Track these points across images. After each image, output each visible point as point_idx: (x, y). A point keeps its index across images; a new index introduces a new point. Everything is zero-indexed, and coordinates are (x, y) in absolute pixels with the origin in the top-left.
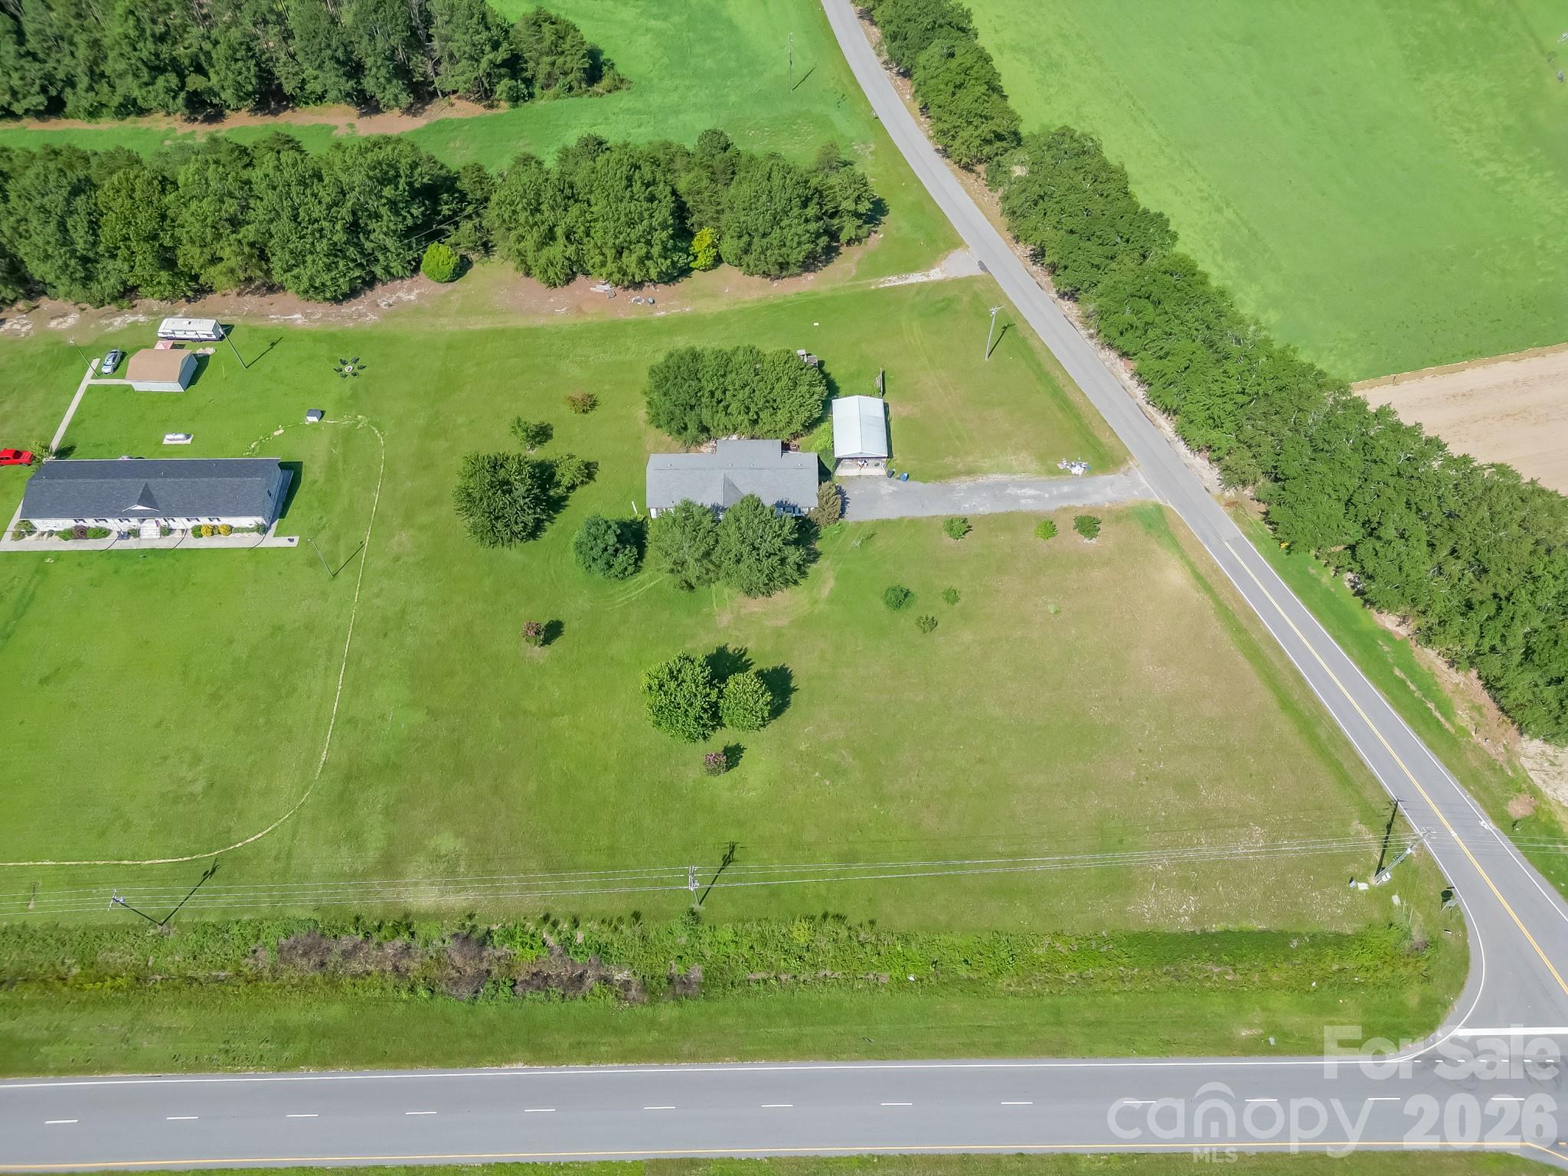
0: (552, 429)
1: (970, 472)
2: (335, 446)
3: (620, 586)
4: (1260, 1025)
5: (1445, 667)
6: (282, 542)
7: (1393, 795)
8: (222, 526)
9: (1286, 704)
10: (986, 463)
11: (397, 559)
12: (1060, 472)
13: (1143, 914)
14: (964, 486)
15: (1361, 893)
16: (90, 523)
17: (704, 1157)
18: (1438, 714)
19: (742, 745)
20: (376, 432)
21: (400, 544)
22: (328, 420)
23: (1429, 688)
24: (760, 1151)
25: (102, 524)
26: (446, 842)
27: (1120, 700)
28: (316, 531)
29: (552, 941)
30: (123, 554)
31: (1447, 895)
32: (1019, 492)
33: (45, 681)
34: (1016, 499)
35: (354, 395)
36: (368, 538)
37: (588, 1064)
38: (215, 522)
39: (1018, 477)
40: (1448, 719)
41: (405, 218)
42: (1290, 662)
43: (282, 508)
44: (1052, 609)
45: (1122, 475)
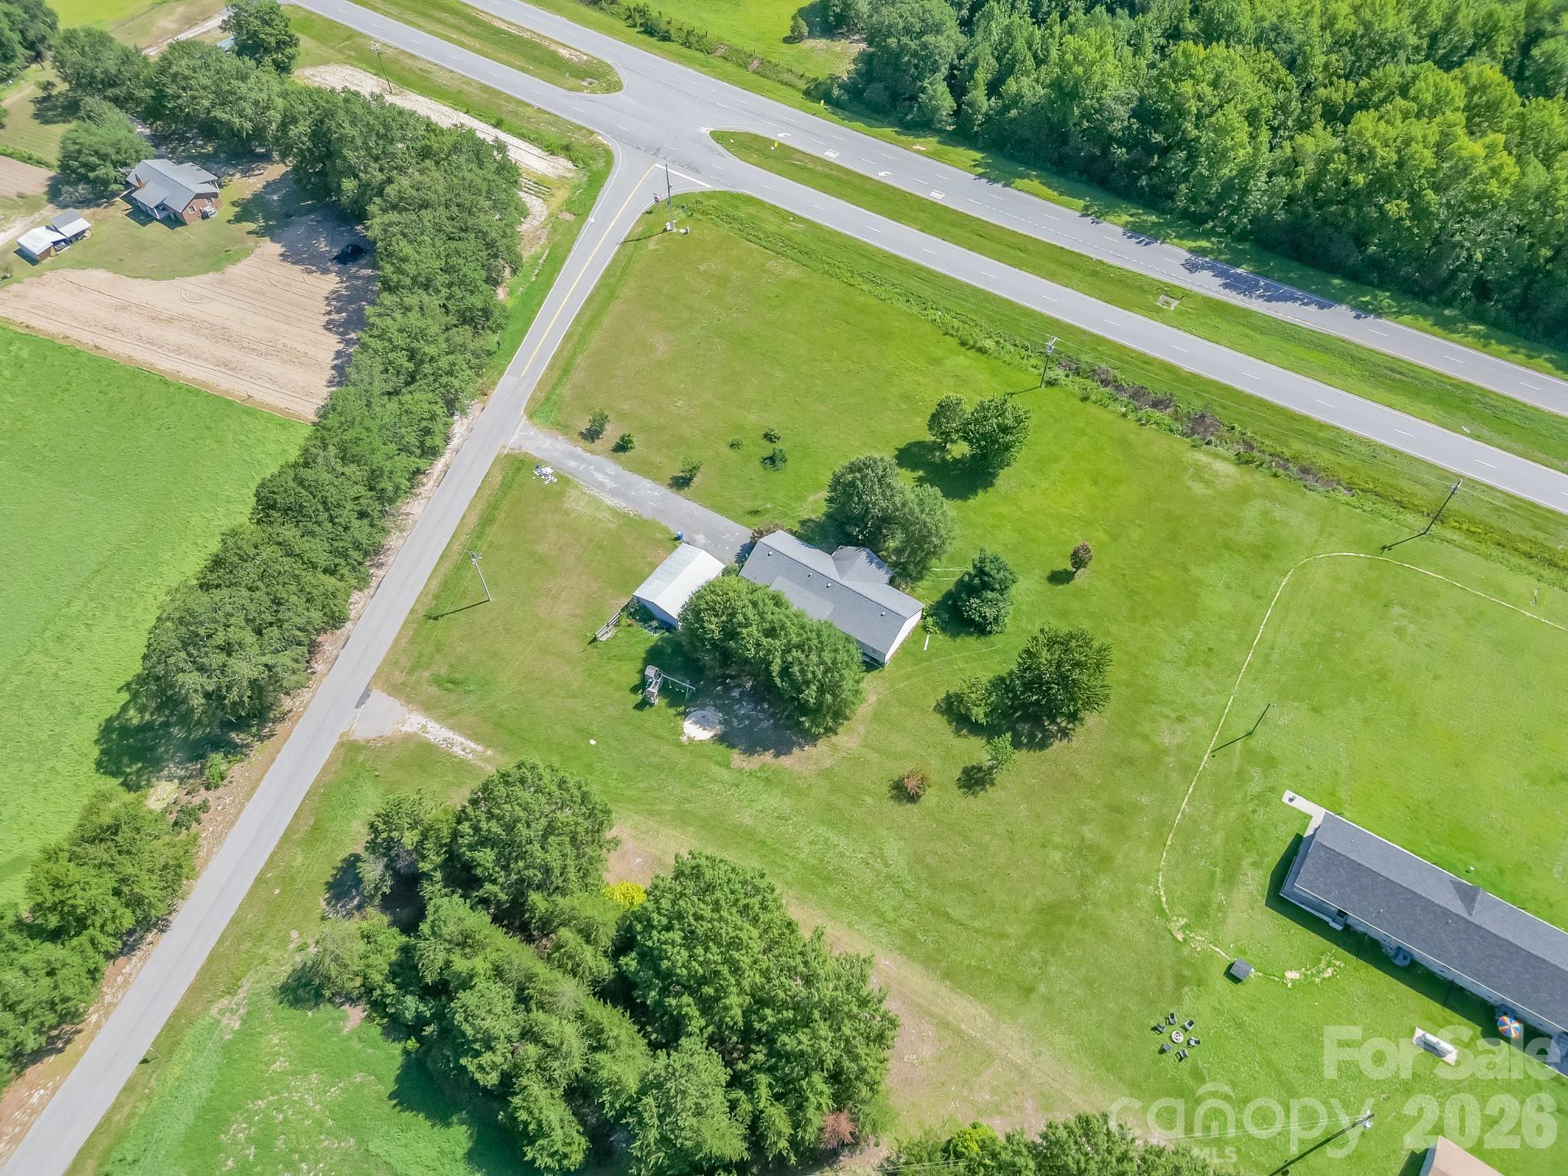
0: (959, 779)
2: (1220, 906)
6: (1302, 804)
7: (617, 248)
10: (606, 515)
11: (1180, 719)
20: (1164, 899)
21: (1173, 733)
28: (1262, 799)
31: (648, 213)
35: (1180, 981)
36: (1206, 758)
43: (1298, 846)
44: (681, 402)
45: (524, 450)
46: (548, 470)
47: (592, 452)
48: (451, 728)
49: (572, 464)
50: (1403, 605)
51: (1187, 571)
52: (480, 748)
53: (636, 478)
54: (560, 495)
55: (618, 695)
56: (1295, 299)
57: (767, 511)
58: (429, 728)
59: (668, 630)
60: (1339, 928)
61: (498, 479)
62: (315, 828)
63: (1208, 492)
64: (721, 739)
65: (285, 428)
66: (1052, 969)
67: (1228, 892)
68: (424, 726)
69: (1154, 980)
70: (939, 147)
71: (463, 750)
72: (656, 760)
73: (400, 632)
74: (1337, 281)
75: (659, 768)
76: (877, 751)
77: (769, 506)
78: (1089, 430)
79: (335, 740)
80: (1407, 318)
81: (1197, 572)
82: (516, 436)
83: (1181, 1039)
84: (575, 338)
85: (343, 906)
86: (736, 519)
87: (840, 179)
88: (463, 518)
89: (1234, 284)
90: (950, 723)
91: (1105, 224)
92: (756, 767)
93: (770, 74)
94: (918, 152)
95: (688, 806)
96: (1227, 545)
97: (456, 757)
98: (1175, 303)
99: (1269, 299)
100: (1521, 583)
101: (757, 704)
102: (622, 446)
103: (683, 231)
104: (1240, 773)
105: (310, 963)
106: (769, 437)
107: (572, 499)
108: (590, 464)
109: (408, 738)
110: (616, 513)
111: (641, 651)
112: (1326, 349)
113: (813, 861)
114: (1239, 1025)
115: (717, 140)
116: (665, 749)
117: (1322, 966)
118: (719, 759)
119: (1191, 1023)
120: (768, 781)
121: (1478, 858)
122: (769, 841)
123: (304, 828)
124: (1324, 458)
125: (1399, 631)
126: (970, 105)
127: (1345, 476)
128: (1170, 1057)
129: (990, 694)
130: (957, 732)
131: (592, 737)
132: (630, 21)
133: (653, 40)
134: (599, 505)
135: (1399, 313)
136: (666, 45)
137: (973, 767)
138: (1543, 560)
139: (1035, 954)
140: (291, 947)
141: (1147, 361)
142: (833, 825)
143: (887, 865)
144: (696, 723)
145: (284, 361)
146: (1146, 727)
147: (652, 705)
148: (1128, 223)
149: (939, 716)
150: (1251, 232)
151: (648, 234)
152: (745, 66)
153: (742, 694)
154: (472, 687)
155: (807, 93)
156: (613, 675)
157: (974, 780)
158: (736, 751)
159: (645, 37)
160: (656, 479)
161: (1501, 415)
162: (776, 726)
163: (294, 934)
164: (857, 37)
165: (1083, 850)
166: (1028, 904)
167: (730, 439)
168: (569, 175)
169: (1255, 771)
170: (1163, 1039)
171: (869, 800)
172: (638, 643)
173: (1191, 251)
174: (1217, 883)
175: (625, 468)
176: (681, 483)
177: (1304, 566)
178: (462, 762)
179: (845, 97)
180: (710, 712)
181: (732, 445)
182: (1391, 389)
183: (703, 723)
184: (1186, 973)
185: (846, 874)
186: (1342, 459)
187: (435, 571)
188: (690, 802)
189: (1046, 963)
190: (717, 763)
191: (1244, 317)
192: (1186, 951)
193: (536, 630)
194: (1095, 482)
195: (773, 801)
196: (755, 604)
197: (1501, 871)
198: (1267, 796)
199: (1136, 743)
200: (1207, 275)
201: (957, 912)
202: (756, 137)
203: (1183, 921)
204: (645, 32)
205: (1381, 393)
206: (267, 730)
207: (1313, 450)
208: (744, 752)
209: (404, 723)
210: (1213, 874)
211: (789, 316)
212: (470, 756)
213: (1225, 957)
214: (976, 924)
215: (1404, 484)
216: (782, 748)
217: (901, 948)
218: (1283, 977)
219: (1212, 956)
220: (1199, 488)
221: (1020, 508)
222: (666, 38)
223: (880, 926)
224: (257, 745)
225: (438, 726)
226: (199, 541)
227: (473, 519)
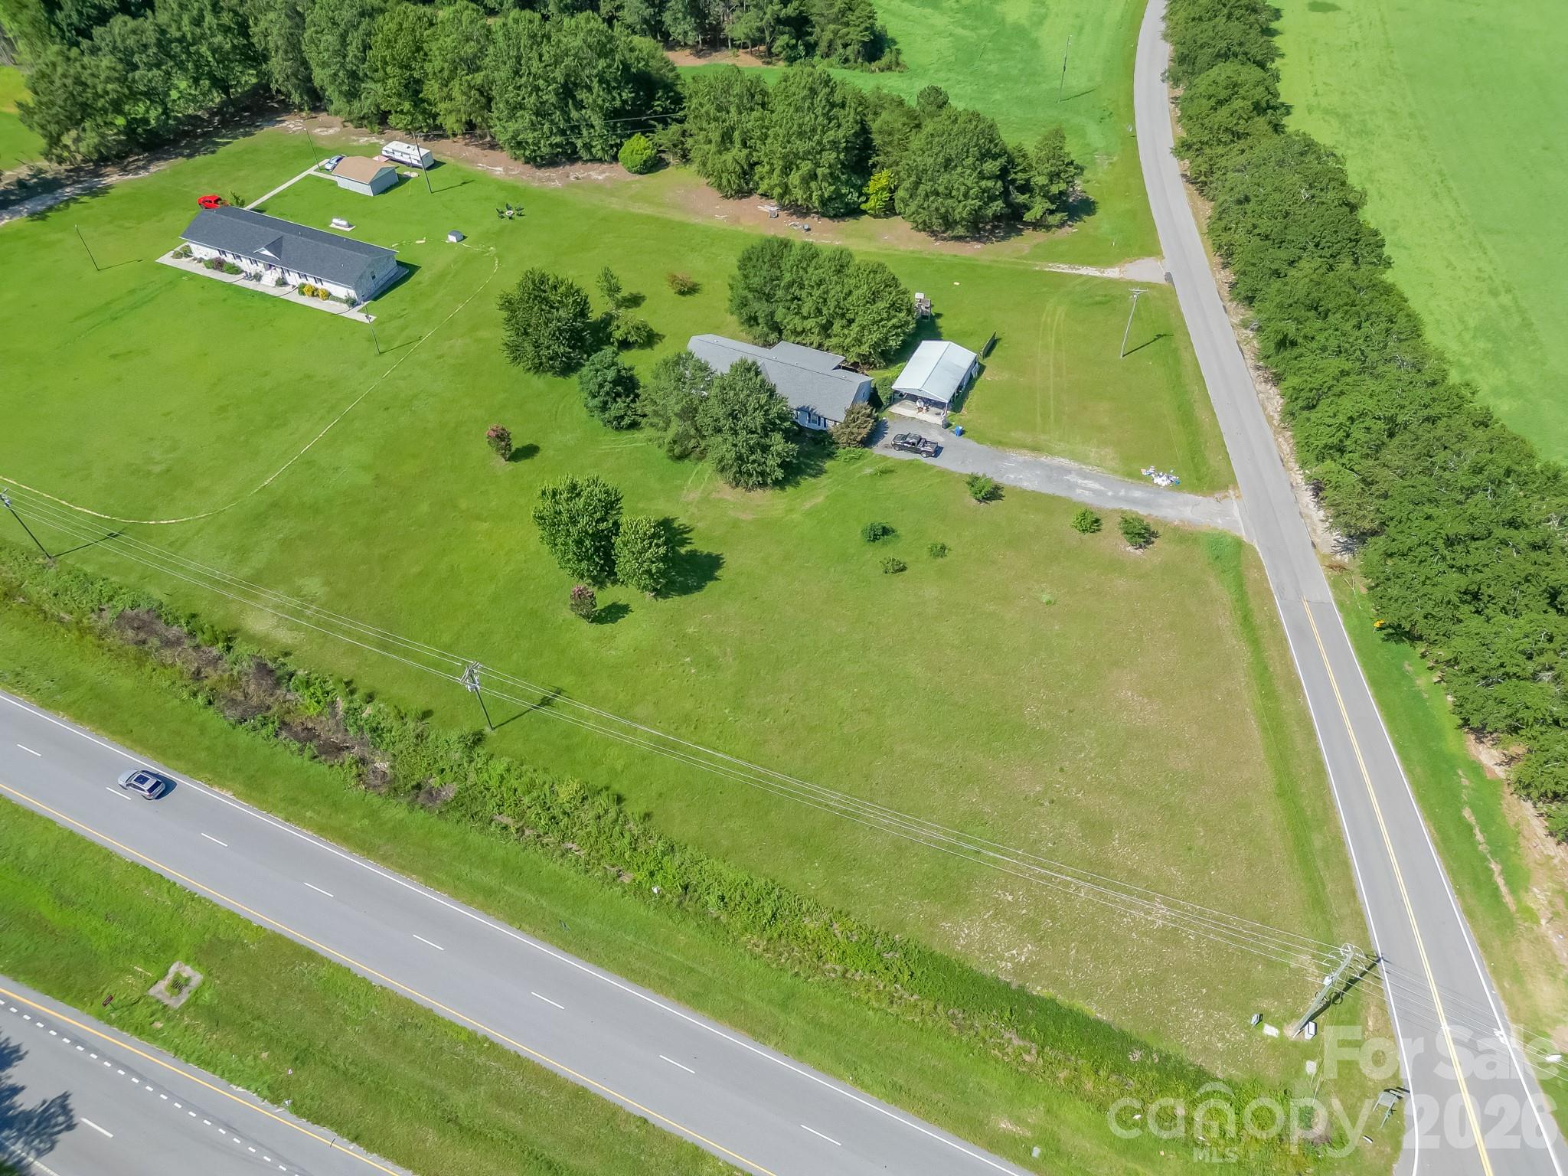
0: (644, 300)
1: (1035, 448)
2: (456, 263)
3: (613, 435)
4: (1033, 1128)
5: (1541, 832)
7: (1379, 948)
8: (322, 290)
9: (1286, 792)
10: (1060, 447)
12: (1141, 478)
13: (957, 938)
14: (1021, 459)
15: (1264, 1038)
16: (229, 258)
17: (324, 955)
18: (1500, 881)
19: (632, 607)
20: (497, 262)
21: (451, 347)
22: (464, 244)
23: (1504, 845)
24: (379, 976)
25: (237, 262)
26: (313, 585)
27: (1070, 711)
28: (392, 318)
29: (342, 705)
30: (240, 290)
32: (1079, 481)
33: (114, 356)
34: (1072, 486)
37: (287, 820)
38: (319, 286)
39: (1087, 469)
40: (1513, 891)
41: (614, 99)
42: (1317, 749)
43: (380, 295)
44: (1045, 598)
45: (1212, 499)
46: (1162, 481)
47: (1119, 510)
48: (1080, 275)
52: (1047, 269)
53: (1047, 490)
58: (1098, 272)
61: (1213, 459)
68: (1103, 272)
73: (1183, 319)
82: (1236, 514)
97: (1062, 264)
106: (898, 568)
107: (1109, 457)
108: (1115, 497)
109: (1110, 265)
110: (1050, 451)
137: (633, 307)
156: (963, 322)
157: (632, 301)
160: (1023, 492)
174: (453, 273)
175: (1068, 499)
178: (1055, 262)
181: (942, 549)
198: (389, 318)
209: (1120, 271)
212: (1051, 265)
225: (1092, 274)
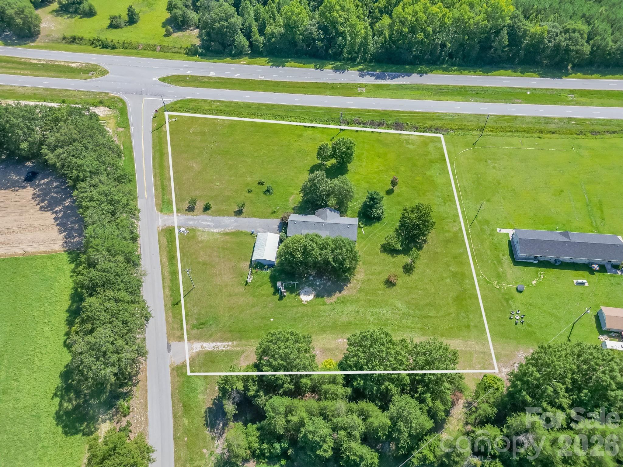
0: (404, 271)
1: (226, 234)
2: (503, 272)
6: (504, 231)
7: (151, 135)
10: (218, 236)
11: (454, 221)
20: (487, 278)
21: (455, 226)
31: (155, 117)
35: (507, 300)
36: (469, 229)
43: (511, 244)
45: (167, 225)
46: (183, 229)
47: (196, 215)
48: (213, 341)
49: (191, 223)
50: (490, 159)
51: (425, 174)
52: (230, 343)
53: (220, 218)
54: (194, 236)
55: (269, 299)
56: (400, 76)
57: (278, 210)
58: (205, 346)
59: (273, 267)
60: (536, 262)
61: (164, 241)
62: (184, 406)
63: (414, 147)
64: (317, 296)
65: (52, 259)
66: (471, 316)
67: (502, 267)
68: (202, 346)
69: (500, 304)
70: (250, 60)
71: (224, 347)
72: (300, 314)
73: (166, 316)
74: (407, 67)
75: (302, 317)
76: (372, 275)
77: (278, 208)
78: (366, 141)
79: (169, 370)
80: (434, 72)
81: (428, 173)
82: (160, 221)
83: (519, 317)
84: (158, 175)
85: (217, 430)
86: (268, 217)
87: (222, 82)
88: (161, 261)
89: (378, 77)
90: (388, 254)
91: (325, 70)
92: (336, 300)
93: (167, 51)
94: (244, 64)
95: (322, 325)
96: (431, 161)
97: (223, 351)
98: (364, 90)
99: (392, 79)
100: (515, 140)
101: (321, 279)
102: (207, 208)
103: (174, 120)
104: (481, 229)
105: (219, 458)
106: (261, 184)
107: (200, 236)
108: (198, 220)
109: (198, 354)
110: (220, 234)
111: (267, 279)
112: (418, 89)
113: (376, 322)
114: (530, 305)
115: (163, 81)
116: (300, 309)
117: (539, 275)
118: (321, 303)
119: (519, 311)
120: (343, 302)
121: (557, 224)
122: (357, 322)
123: (180, 409)
124: (439, 123)
125: (494, 168)
126: (256, 41)
127: (448, 127)
128: (519, 324)
129: (399, 238)
130: (392, 256)
131: (271, 318)
132: (94, 45)
133: (109, 50)
134: (213, 234)
135: (431, 71)
136: (116, 50)
137: (405, 265)
138: (515, 131)
139: (463, 314)
140: (207, 456)
141: (369, 111)
142: (374, 306)
143: (400, 310)
144: (304, 295)
145: (31, 231)
146: (446, 228)
147: (285, 296)
148: (332, 67)
149: (383, 254)
150: (373, 59)
151: (160, 126)
152: (154, 50)
153: (313, 277)
154: (211, 323)
155: (187, 54)
156: (263, 292)
157: (408, 269)
158: (325, 298)
159: (104, 50)
160: (228, 215)
161: (478, 92)
162: (333, 283)
163: (205, 451)
164: (192, 28)
165: (455, 275)
166: (450, 301)
167: (246, 190)
168: (110, 113)
169: (485, 227)
170: (514, 320)
171: (380, 292)
172: (264, 277)
173: (358, 70)
174: (497, 266)
175: (213, 216)
176: (239, 213)
177: (456, 159)
178: (226, 351)
179: (204, 51)
180: (306, 289)
181: (249, 192)
182: (444, 95)
183: (307, 294)
184: (507, 297)
185: (389, 320)
186: (444, 122)
187: (164, 286)
188: (321, 323)
189: (467, 315)
190: (321, 305)
191: (388, 87)
192: (502, 291)
193: (221, 290)
194: (379, 157)
195: (349, 308)
196: (312, 240)
197: (564, 225)
198: (493, 233)
199: (447, 234)
200: (368, 77)
201: (432, 314)
202: (178, 76)
203: (496, 282)
204: (103, 47)
205: (442, 97)
206: (134, 381)
207: (434, 122)
208: (328, 297)
209: (193, 349)
210: (494, 264)
211: (237, 137)
212: (228, 348)
213: (514, 287)
214: (440, 314)
215: (466, 123)
216: (341, 290)
217: (423, 334)
218: (532, 284)
219: (510, 288)
220: (411, 147)
221: (362, 175)
222: (114, 48)
223: (411, 331)
224: (134, 388)
225: (208, 343)
226: (45, 321)
227: (165, 260)
